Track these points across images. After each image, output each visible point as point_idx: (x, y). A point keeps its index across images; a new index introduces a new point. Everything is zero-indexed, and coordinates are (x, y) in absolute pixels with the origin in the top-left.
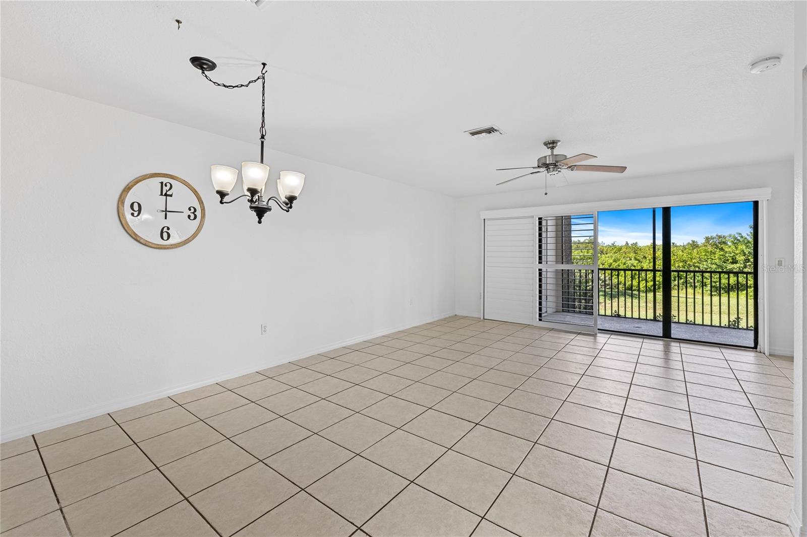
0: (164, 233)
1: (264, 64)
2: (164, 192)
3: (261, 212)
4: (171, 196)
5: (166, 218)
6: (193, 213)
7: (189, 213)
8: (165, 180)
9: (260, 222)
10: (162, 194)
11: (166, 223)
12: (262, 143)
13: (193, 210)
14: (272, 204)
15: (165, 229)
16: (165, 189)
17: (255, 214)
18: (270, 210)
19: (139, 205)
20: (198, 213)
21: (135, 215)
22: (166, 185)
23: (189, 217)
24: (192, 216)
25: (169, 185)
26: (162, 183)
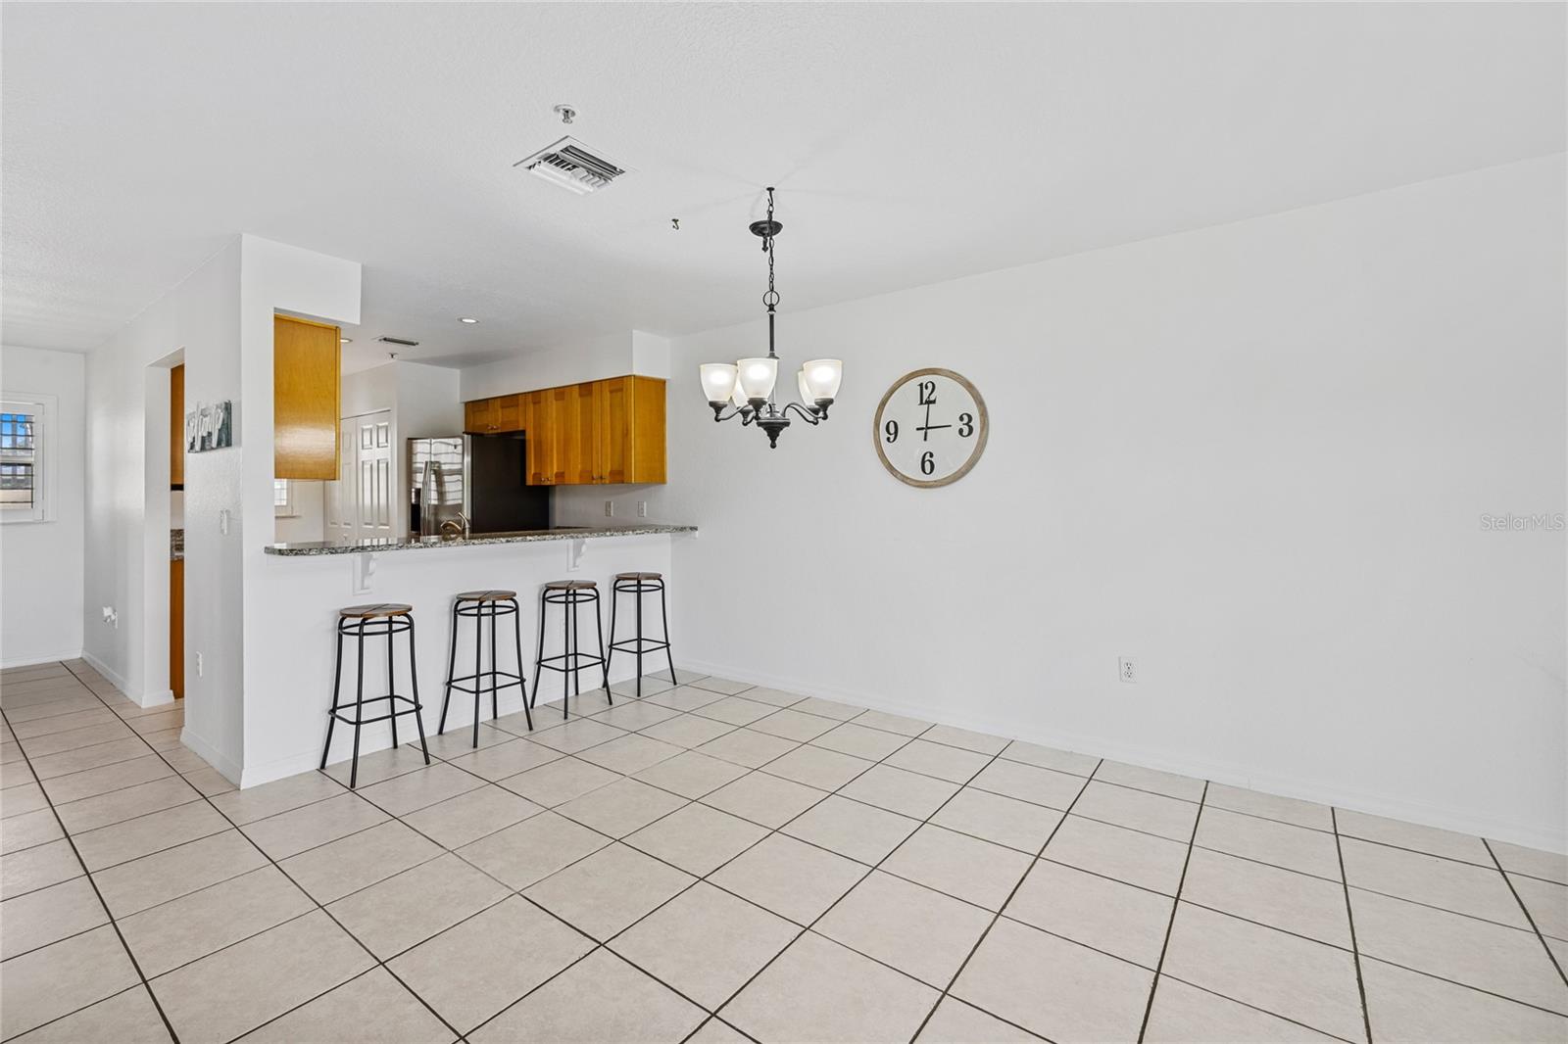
0: (927, 463)
1: (770, 190)
2: (925, 398)
3: (773, 430)
4: (934, 402)
5: (925, 439)
6: (967, 424)
7: (960, 425)
8: (924, 379)
9: (773, 446)
10: (921, 403)
11: (927, 447)
12: (772, 317)
13: (966, 418)
14: (791, 415)
15: (928, 457)
16: (926, 393)
17: (766, 433)
18: (787, 424)
19: (895, 424)
20: (976, 424)
21: (891, 440)
22: (927, 388)
23: (961, 431)
24: (965, 432)
25: (930, 385)
26: (921, 385)
